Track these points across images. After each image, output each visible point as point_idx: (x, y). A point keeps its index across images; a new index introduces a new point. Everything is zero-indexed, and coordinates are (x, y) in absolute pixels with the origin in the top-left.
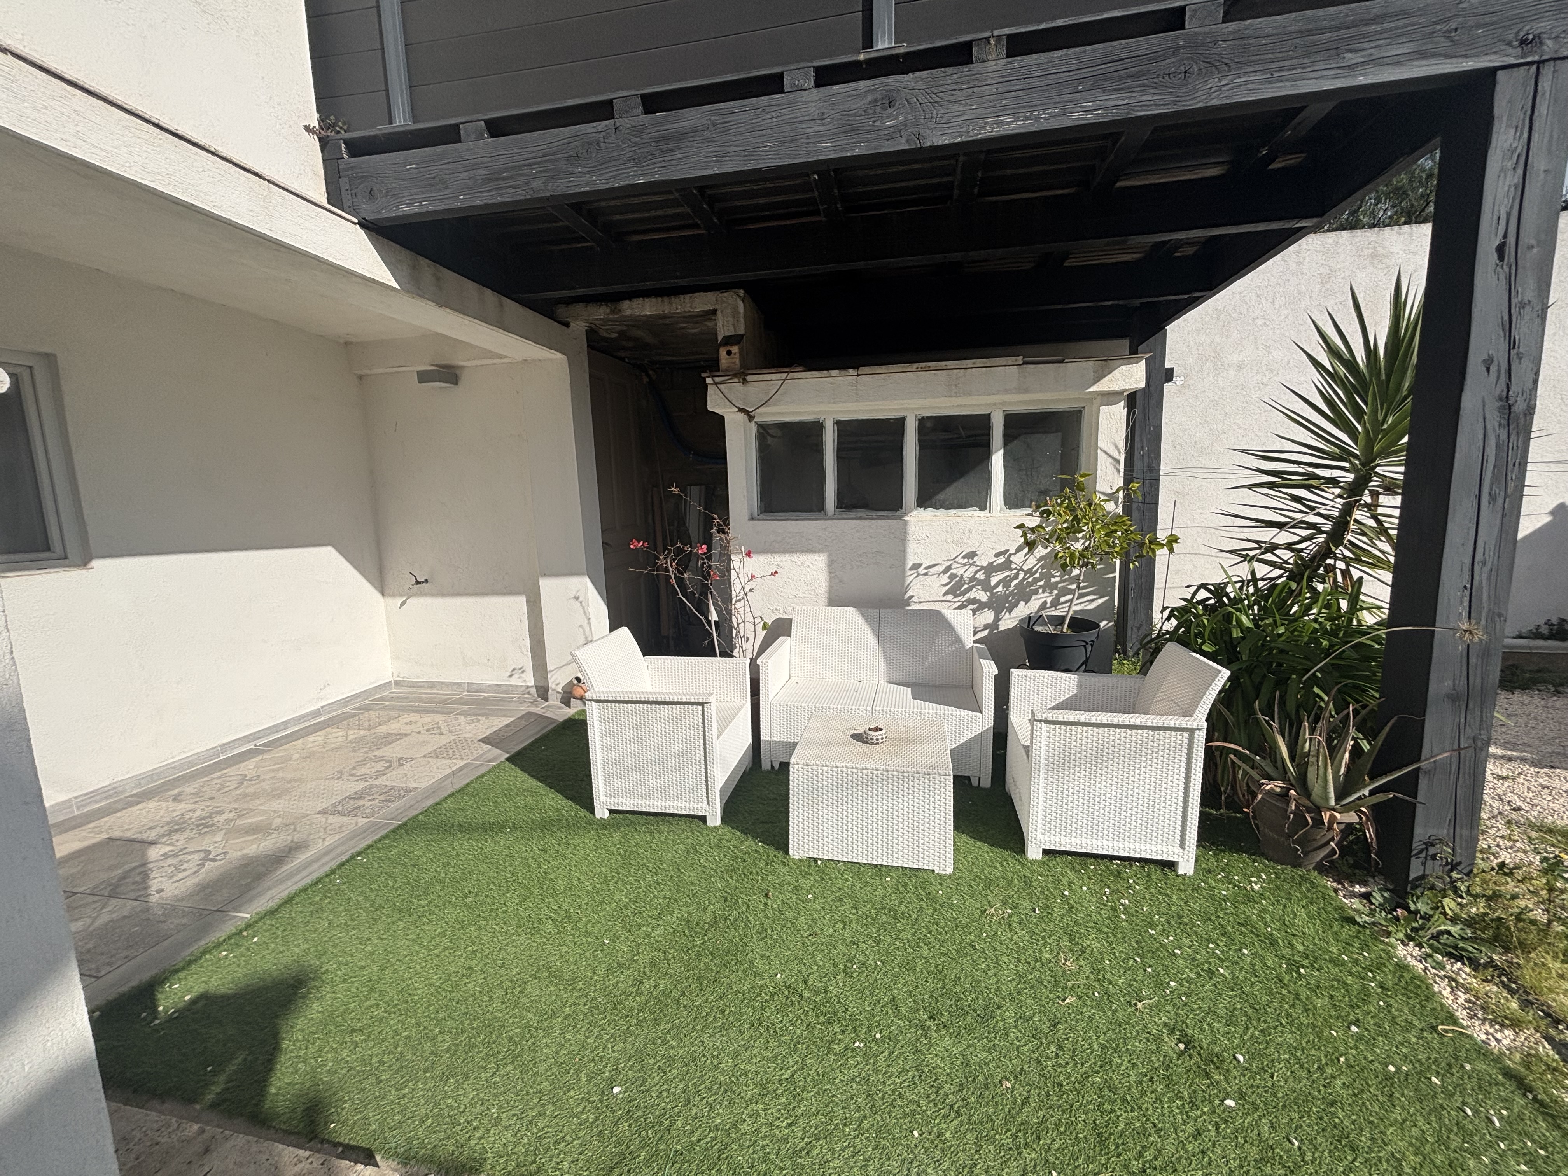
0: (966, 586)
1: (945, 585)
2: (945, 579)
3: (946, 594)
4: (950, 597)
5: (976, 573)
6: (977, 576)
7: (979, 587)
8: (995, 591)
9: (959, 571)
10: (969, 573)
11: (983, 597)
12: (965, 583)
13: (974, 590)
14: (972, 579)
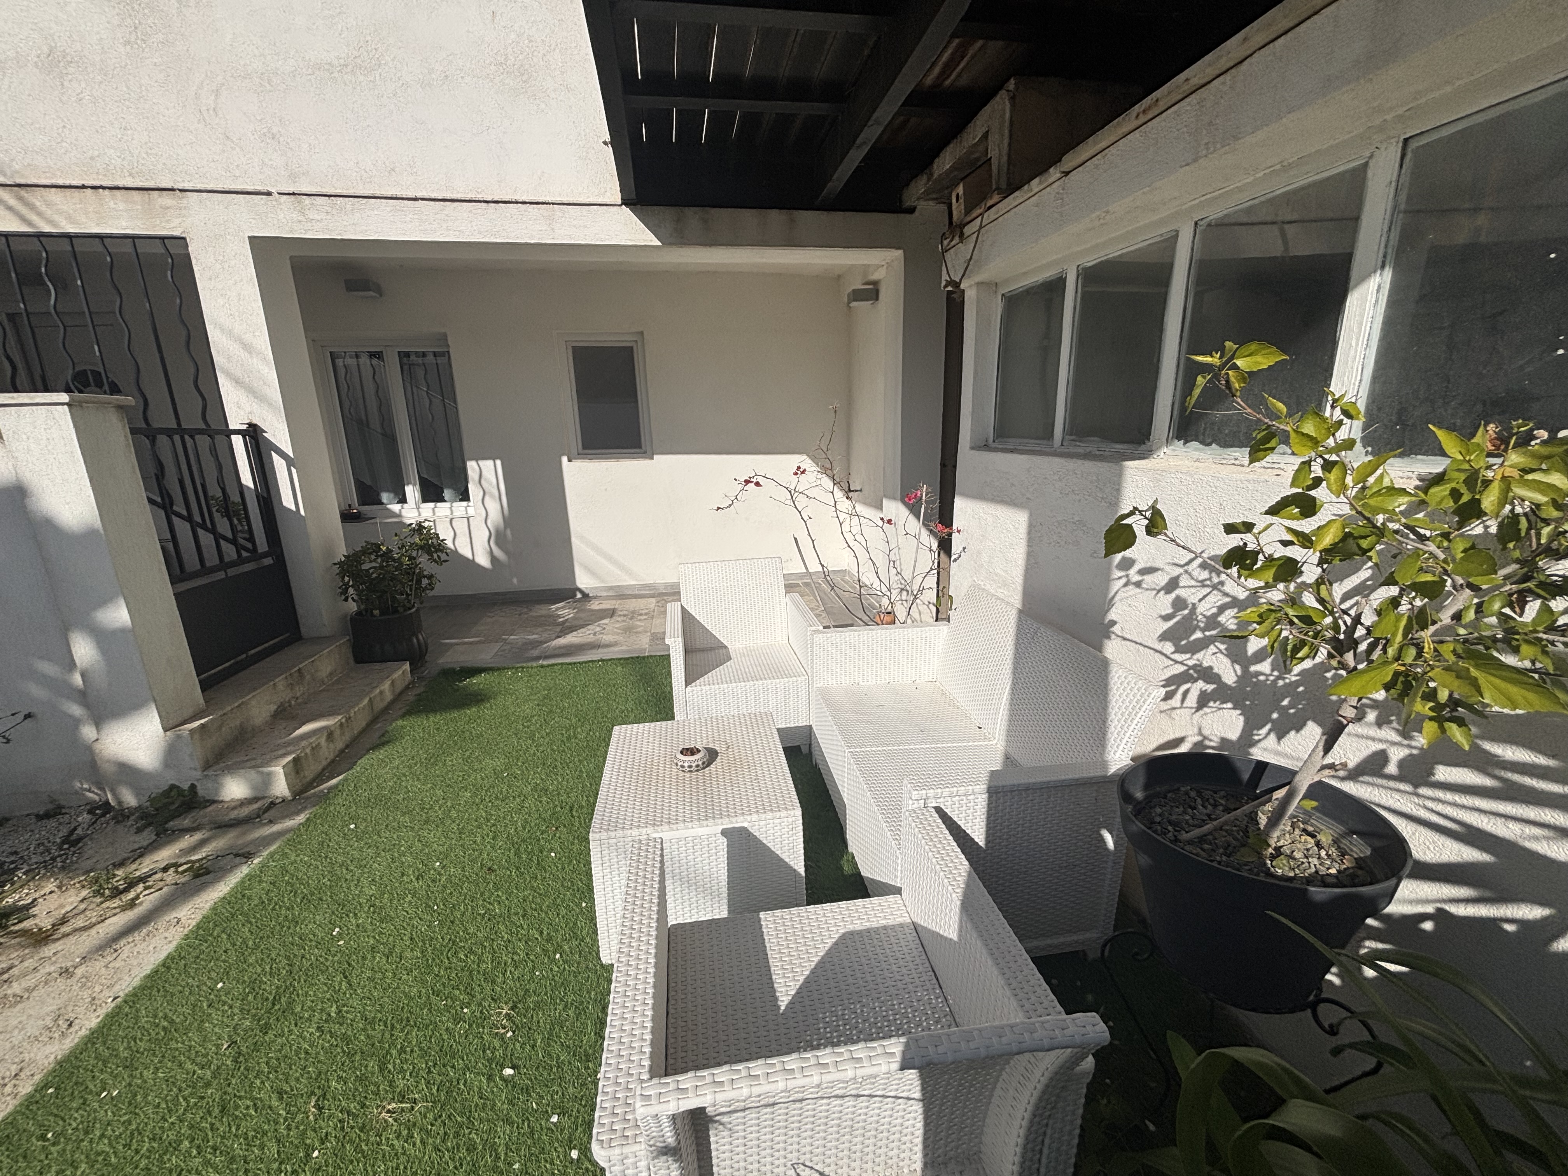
0: (1198, 635)
1: (1166, 618)
2: (1165, 603)
3: (1164, 637)
4: (1168, 648)
5: (1222, 609)
6: (1222, 619)
7: (1222, 647)
8: (1253, 668)
9: (1191, 595)
10: (1207, 608)
11: (1229, 674)
12: (1197, 627)
13: (1212, 649)
14: (1212, 621)
